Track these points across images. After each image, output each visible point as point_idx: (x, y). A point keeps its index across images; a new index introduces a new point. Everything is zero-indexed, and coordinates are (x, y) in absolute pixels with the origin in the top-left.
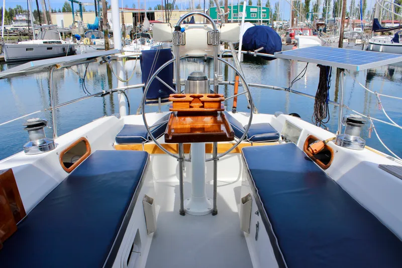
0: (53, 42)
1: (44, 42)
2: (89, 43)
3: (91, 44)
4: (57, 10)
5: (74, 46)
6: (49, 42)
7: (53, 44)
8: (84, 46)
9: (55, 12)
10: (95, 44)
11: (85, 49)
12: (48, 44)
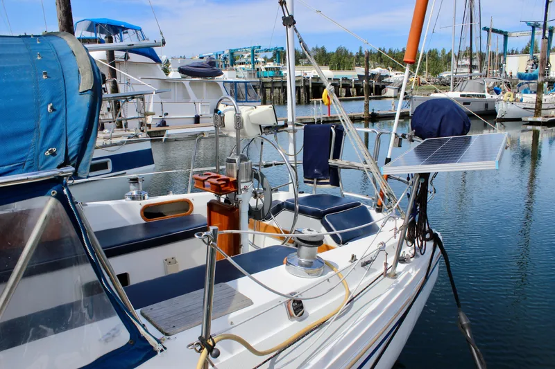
0: (473, 95)
1: (461, 96)
2: (511, 99)
3: (515, 101)
4: (520, 50)
5: (493, 102)
6: (468, 96)
7: (473, 98)
8: (504, 103)
9: (517, 53)
10: (521, 101)
11: (504, 106)
12: (465, 98)
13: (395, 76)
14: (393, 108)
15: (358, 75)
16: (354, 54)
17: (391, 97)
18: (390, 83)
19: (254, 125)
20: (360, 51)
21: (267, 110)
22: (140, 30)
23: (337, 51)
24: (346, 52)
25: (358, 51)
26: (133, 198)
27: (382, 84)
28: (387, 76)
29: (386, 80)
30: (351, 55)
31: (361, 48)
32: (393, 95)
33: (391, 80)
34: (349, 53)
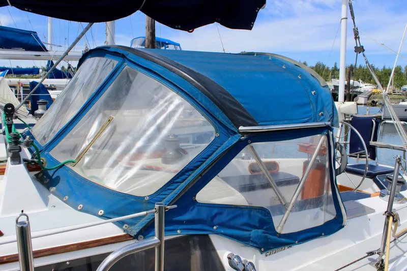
13: (365, 87)
14: (368, 112)
15: (334, 86)
16: (330, 68)
17: (361, 104)
18: (360, 93)
19: (342, 113)
20: (335, 66)
21: (353, 105)
22: (179, 46)
23: (316, 66)
24: (324, 67)
25: (334, 67)
26: (243, 158)
27: (355, 93)
28: (358, 87)
29: (358, 90)
30: (328, 70)
31: (336, 64)
32: (363, 102)
33: (362, 90)
34: (326, 67)
